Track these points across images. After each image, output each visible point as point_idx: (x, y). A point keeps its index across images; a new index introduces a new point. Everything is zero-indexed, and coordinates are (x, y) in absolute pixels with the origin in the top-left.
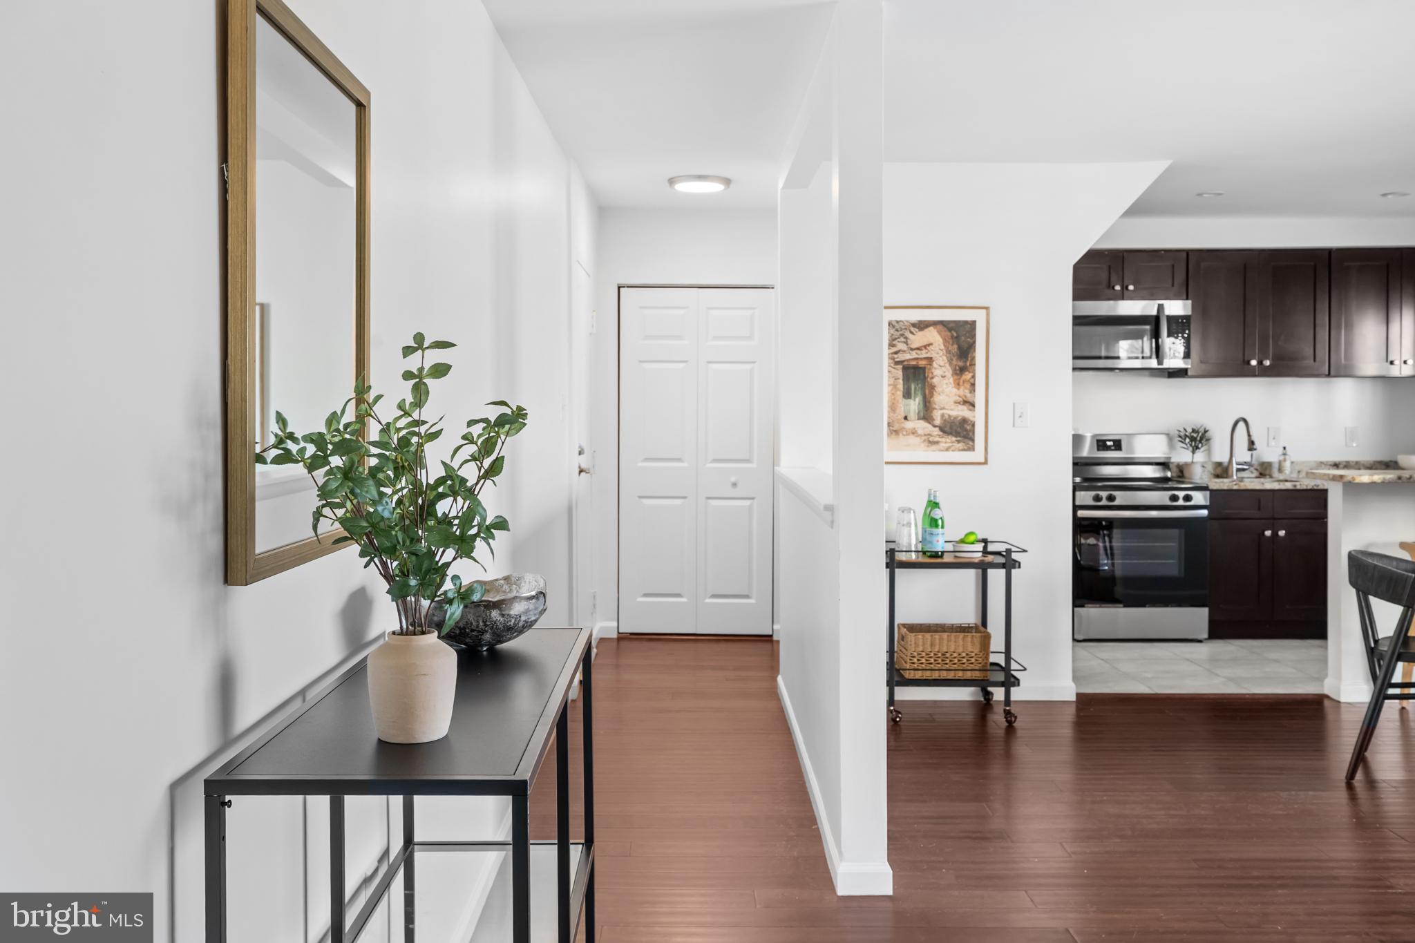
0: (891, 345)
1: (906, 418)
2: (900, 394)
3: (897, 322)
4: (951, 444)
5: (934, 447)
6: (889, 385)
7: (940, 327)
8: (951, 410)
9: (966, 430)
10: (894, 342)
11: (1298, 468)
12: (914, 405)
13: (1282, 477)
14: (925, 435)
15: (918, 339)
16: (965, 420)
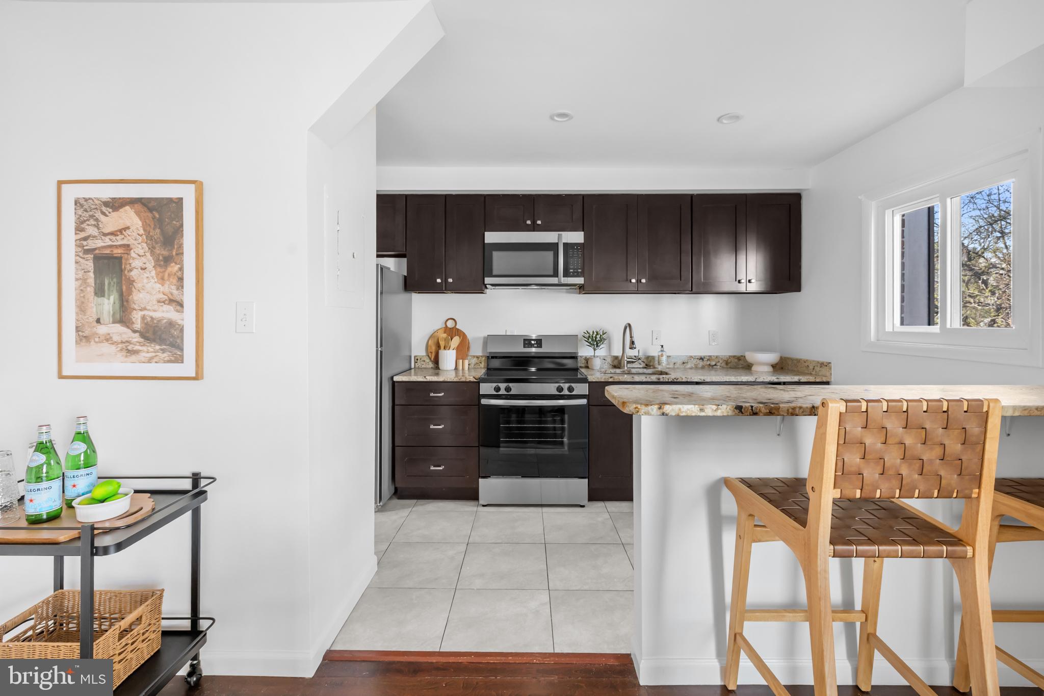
0: (79, 229)
1: (98, 321)
2: (90, 290)
3: (86, 200)
4: (154, 354)
5: (133, 358)
6: (77, 280)
7: (138, 206)
8: (155, 311)
9: (173, 336)
10: (82, 226)
11: (674, 361)
12: (108, 304)
13: (660, 368)
14: (122, 342)
15: (112, 222)
16: (171, 324)
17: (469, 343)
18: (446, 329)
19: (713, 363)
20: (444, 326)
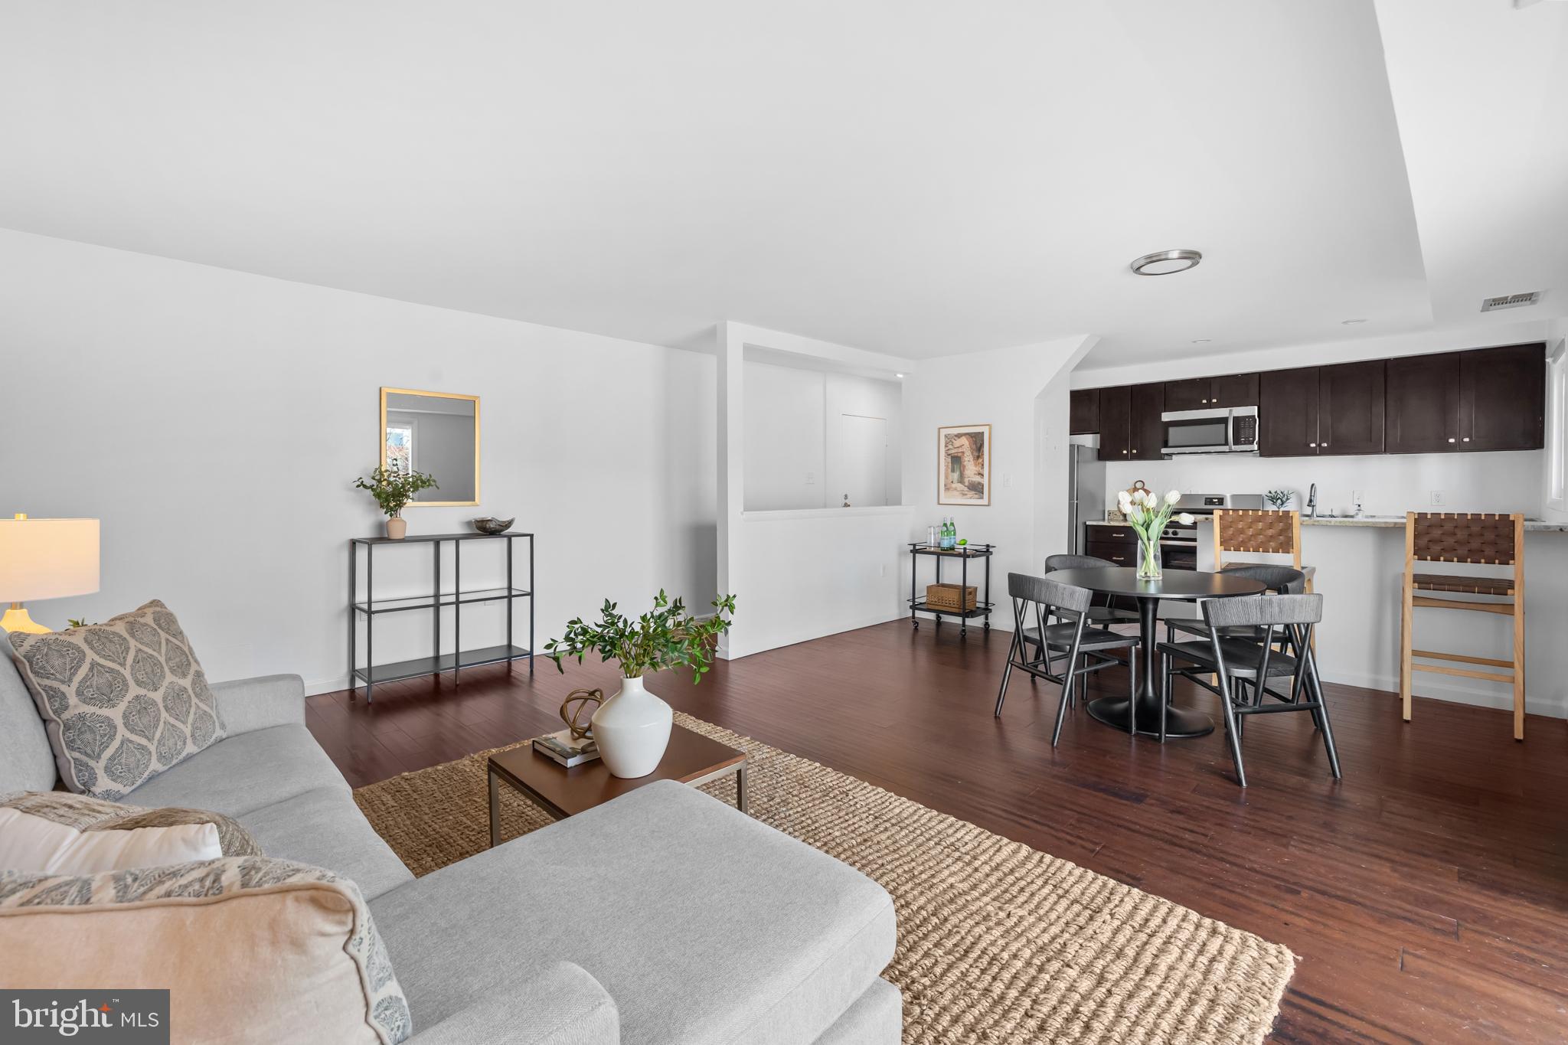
0: (946, 446)
1: (952, 482)
2: (950, 470)
3: (949, 434)
4: (972, 495)
5: (965, 497)
6: (945, 466)
7: (968, 436)
8: (973, 478)
9: (980, 488)
12: (956, 475)
14: (961, 490)
15: (958, 443)
16: (979, 483)
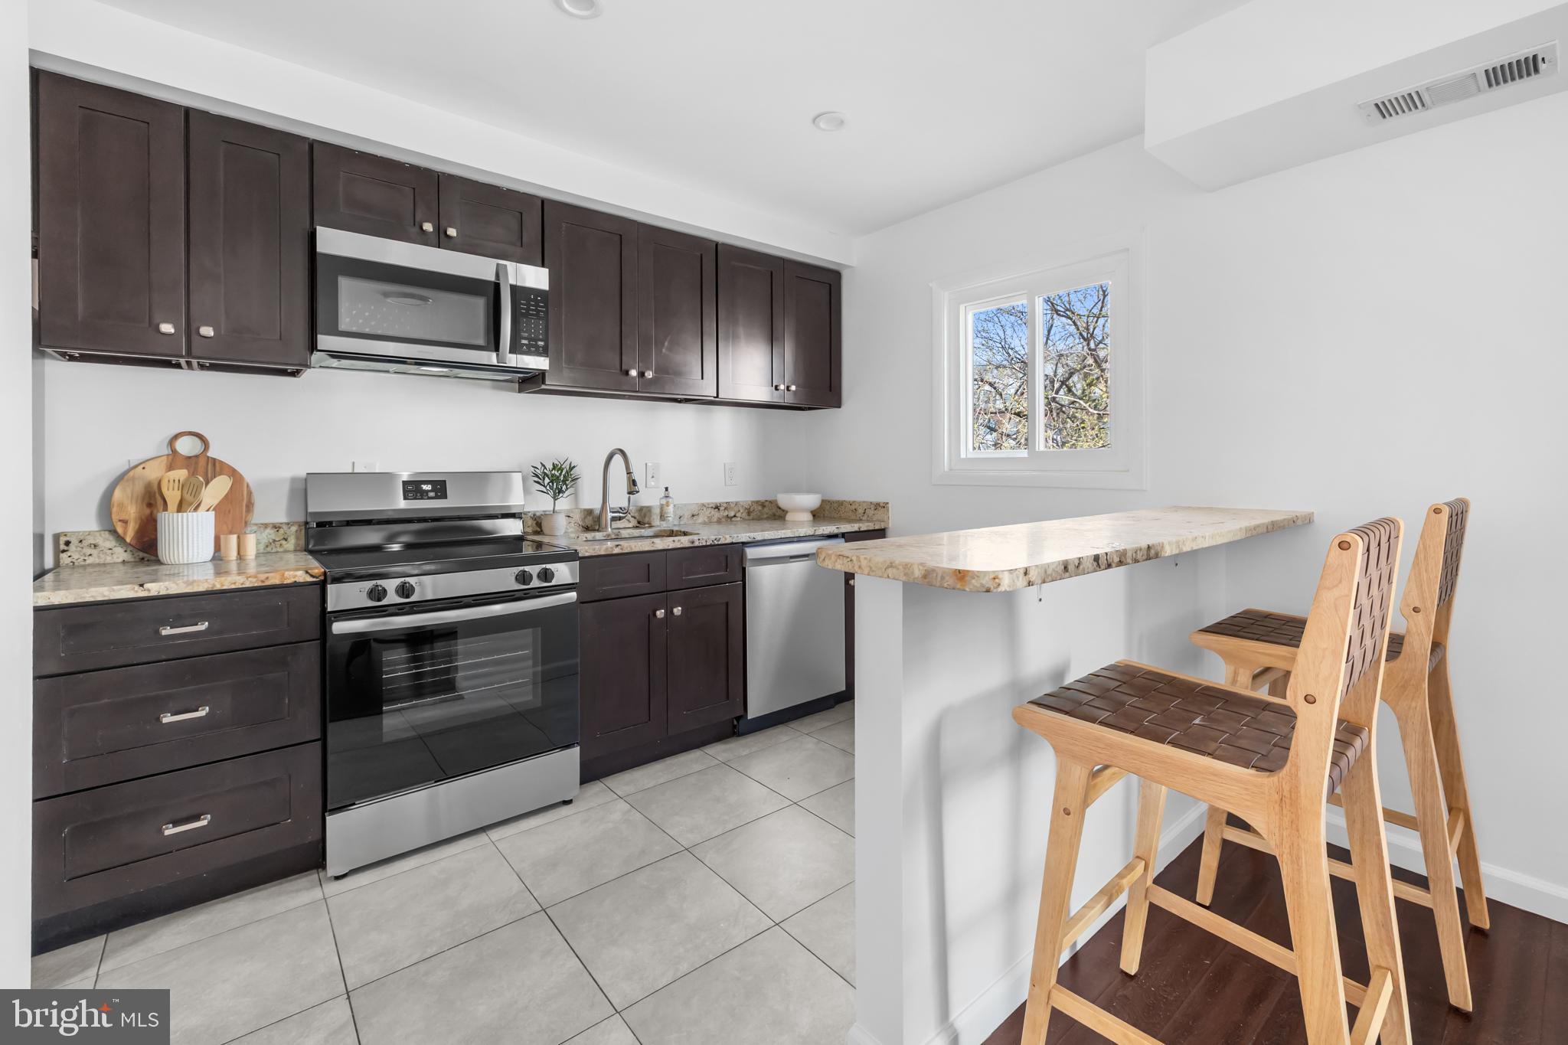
17: (250, 493)
18: (174, 459)
19: (732, 514)
20: (167, 451)
